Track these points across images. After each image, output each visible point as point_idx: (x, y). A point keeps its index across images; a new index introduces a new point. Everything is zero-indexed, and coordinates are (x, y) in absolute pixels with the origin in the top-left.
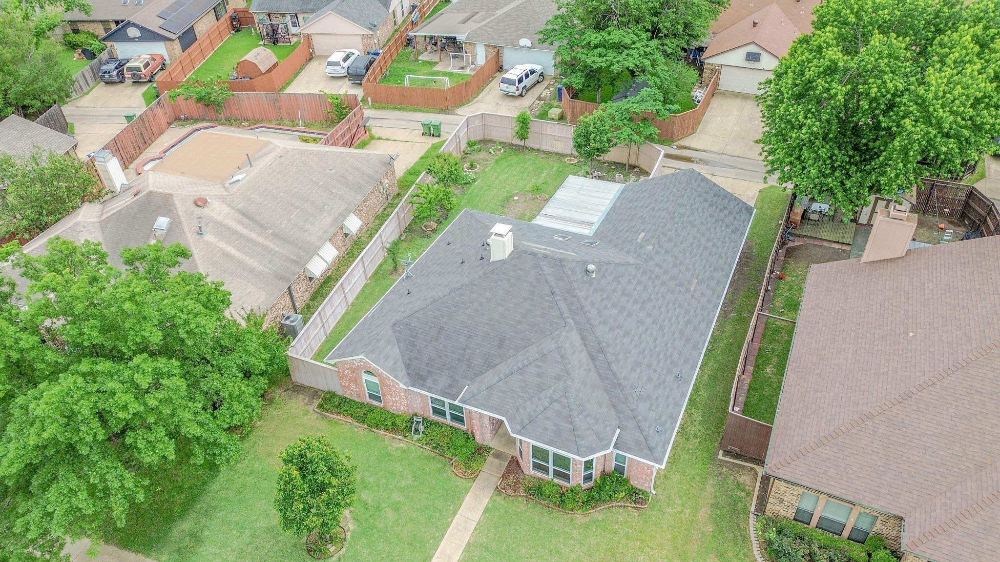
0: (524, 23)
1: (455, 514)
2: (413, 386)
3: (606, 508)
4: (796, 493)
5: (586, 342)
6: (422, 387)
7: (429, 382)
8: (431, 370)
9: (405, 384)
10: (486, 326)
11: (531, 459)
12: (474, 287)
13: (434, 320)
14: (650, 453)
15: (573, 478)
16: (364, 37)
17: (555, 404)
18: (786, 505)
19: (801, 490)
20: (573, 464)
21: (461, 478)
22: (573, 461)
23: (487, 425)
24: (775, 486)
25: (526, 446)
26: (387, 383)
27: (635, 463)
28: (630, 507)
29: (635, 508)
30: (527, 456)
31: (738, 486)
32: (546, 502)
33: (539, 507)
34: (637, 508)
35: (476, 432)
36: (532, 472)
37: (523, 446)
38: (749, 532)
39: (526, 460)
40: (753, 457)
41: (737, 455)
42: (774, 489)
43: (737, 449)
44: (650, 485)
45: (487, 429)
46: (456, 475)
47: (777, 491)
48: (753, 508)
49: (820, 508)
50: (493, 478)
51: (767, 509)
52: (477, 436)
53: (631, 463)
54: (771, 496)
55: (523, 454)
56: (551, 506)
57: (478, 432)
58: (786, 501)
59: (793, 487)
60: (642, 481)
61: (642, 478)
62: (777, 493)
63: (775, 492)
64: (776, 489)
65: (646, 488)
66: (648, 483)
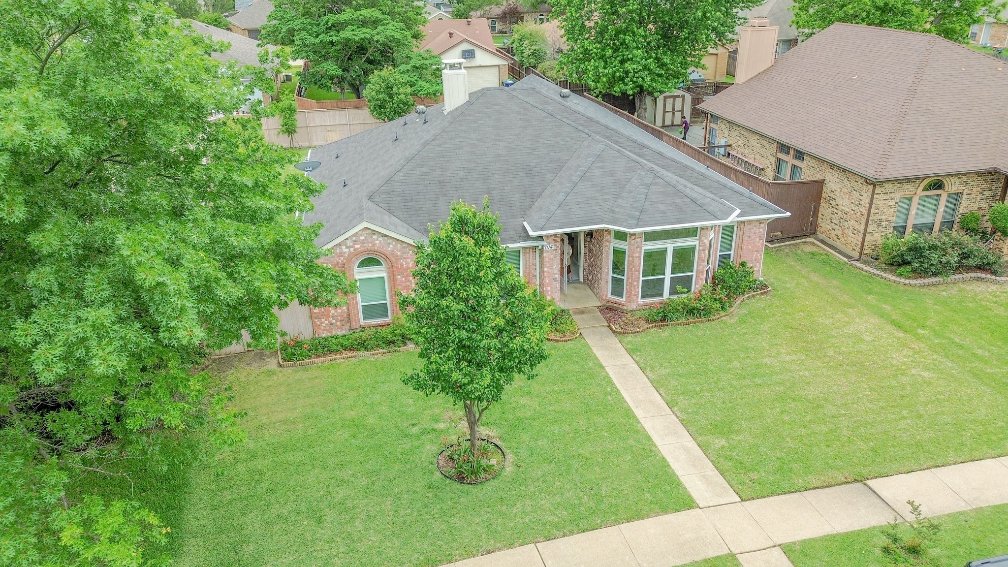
1: (601, 367)
3: (740, 303)
4: (893, 203)
11: (641, 279)
13: (425, 177)
15: (697, 277)
18: (884, 226)
19: (898, 195)
20: (699, 250)
21: (566, 341)
22: (699, 246)
23: (557, 276)
24: (874, 205)
25: (637, 255)
26: (402, 266)
27: (746, 238)
28: (758, 294)
29: (762, 294)
30: (637, 273)
31: (813, 254)
32: (683, 320)
33: (680, 328)
34: (764, 293)
35: (546, 289)
36: (641, 301)
37: (633, 257)
38: (866, 271)
39: (635, 283)
40: (794, 235)
41: (781, 240)
42: (872, 211)
43: (779, 233)
44: (759, 268)
45: (555, 283)
46: (557, 341)
47: (876, 211)
48: (846, 260)
49: (913, 212)
50: (600, 328)
51: (865, 244)
52: (548, 295)
53: (741, 241)
54: (870, 222)
55: (632, 274)
56: (691, 320)
57: (549, 288)
58: (883, 221)
59: (891, 195)
60: (752, 265)
61: (752, 260)
62: (876, 213)
63: (874, 214)
64: (875, 208)
65: (756, 275)
66: (758, 264)
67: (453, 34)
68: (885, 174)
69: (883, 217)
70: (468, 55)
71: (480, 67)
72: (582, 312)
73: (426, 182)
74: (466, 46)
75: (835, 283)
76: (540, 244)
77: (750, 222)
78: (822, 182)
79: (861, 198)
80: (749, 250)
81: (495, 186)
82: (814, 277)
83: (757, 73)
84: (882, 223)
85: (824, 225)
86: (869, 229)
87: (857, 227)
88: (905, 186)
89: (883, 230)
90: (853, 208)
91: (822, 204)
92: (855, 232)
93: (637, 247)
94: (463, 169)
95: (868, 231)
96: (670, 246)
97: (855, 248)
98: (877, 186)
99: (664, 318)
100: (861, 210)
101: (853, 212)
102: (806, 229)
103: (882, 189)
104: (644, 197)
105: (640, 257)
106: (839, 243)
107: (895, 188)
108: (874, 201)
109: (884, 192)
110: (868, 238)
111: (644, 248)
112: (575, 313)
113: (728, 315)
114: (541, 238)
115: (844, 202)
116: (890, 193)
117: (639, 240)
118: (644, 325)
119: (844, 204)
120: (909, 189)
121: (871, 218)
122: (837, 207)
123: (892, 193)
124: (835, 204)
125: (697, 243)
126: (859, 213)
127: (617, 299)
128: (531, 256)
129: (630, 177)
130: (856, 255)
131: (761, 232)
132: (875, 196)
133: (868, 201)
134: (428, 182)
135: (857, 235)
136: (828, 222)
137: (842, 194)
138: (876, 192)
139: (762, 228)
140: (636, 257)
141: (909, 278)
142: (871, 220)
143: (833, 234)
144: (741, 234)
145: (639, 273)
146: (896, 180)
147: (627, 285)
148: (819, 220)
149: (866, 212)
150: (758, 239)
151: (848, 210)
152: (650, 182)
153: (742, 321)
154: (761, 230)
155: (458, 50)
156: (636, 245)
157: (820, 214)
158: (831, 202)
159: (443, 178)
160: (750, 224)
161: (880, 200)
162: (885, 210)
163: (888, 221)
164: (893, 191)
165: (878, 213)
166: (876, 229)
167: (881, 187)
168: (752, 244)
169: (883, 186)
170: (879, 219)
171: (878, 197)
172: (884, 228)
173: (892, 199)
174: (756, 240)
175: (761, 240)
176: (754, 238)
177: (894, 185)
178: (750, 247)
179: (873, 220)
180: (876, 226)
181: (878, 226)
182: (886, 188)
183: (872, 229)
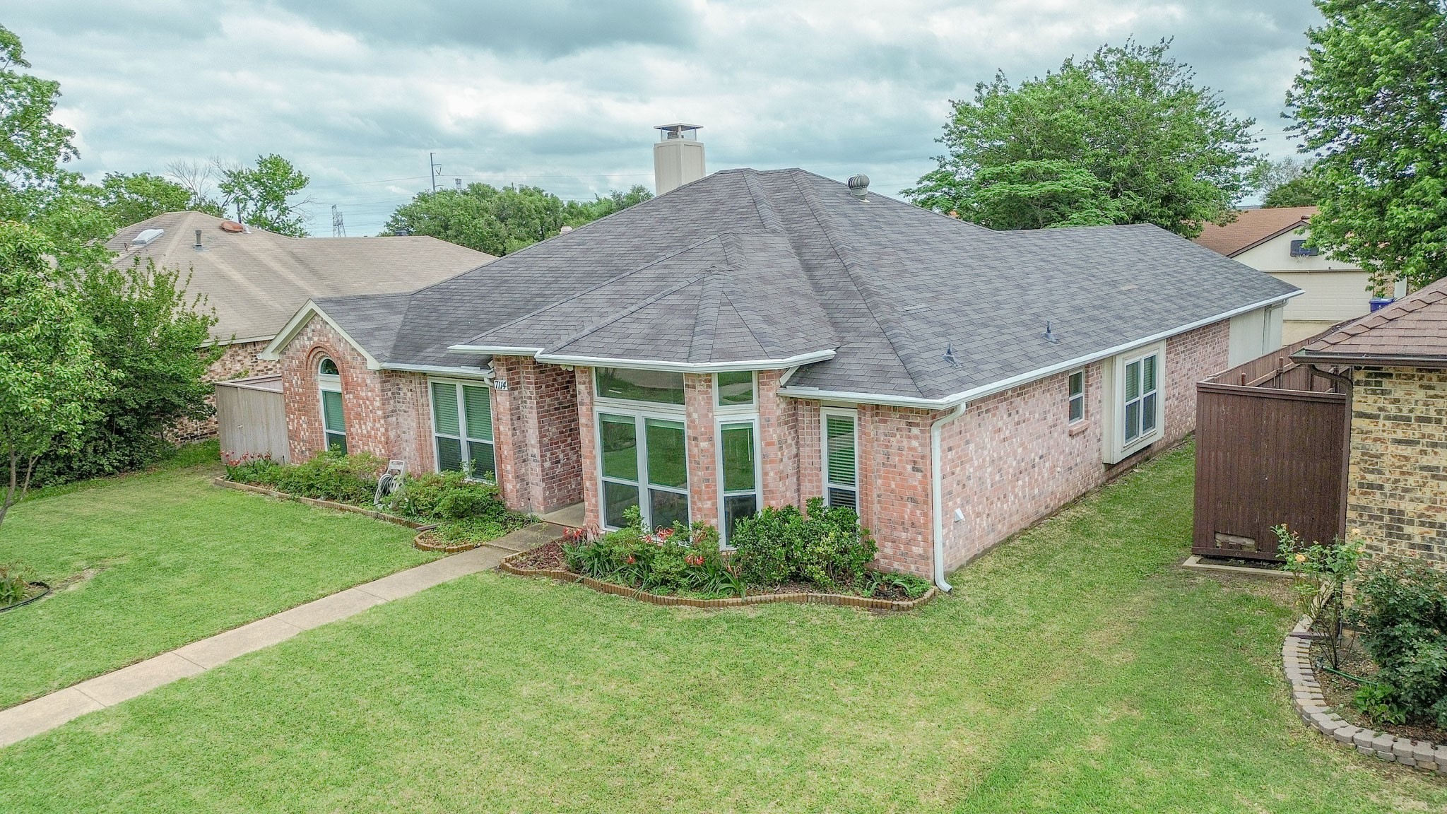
2: (394, 361)
3: (780, 601)
7: (430, 350)
8: (445, 334)
9: (376, 357)
11: (601, 477)
15: (698, 503)
18: (1417, 540)
20: (694, 441)
24: (1355, 456)
26: (353, 379)
27: (877, 456)
34: (881, 606)
35: (505, 467)
43: (1249, 542)
44: (927, 550)
47: (1370, 478)
52: (509, 482)
54: (1350, 514)
58: (1411, 522)
59: (1429, 429)
60: (904, 535)
61: (903, 523)
62: (1371, 486)
63: (1361, 485)
64: (1362, 465)
65: (918, 569)
66: (920, 537)
67: (1307, 219)
69: (1408, 507)
70: (1303, 249)
71: (1330, 272)
75: (1122, 657)
76: (484, 374)
80: (892, 491)
84: (1408, 529)
96: (640, 416)
98: (1356, 388)
105: (591, 427)
108: (1355, 440)
109: (1391, 410)
114: (485, 365)
116: (1420, 419)
121: (1351, 499)
123: (1427, 420)
125: (683, 418)
131: (913, 449)
139: (916, 437)
141: (1386, 726)
142: (1354, 508)
145: (596, 465)
150: (909, 467)
154: (915, 443)
155: (1283, 243)
160: (885, 421)
161: (1382, 441)
162: (1411, 482)
163: (1432, 525)
164: (1433, 414)
165: (1381, 487)
166: (1385, 545)
167: (1374, 392)
168: (898, 478)
169: (1383, 392)
170: (1391, 512)
171: (1372, 427)
172: (1420, 547)
173: (1435, 445)
174: (904, 468)
175: (918, 470)
176: (900, 461)
177: (1431, 392)
178: (893, 486)
179: (1364, 508)
180: (1381, 533)
181: (1390, 535)
182: (1397, 401)
183: (1368, 542)
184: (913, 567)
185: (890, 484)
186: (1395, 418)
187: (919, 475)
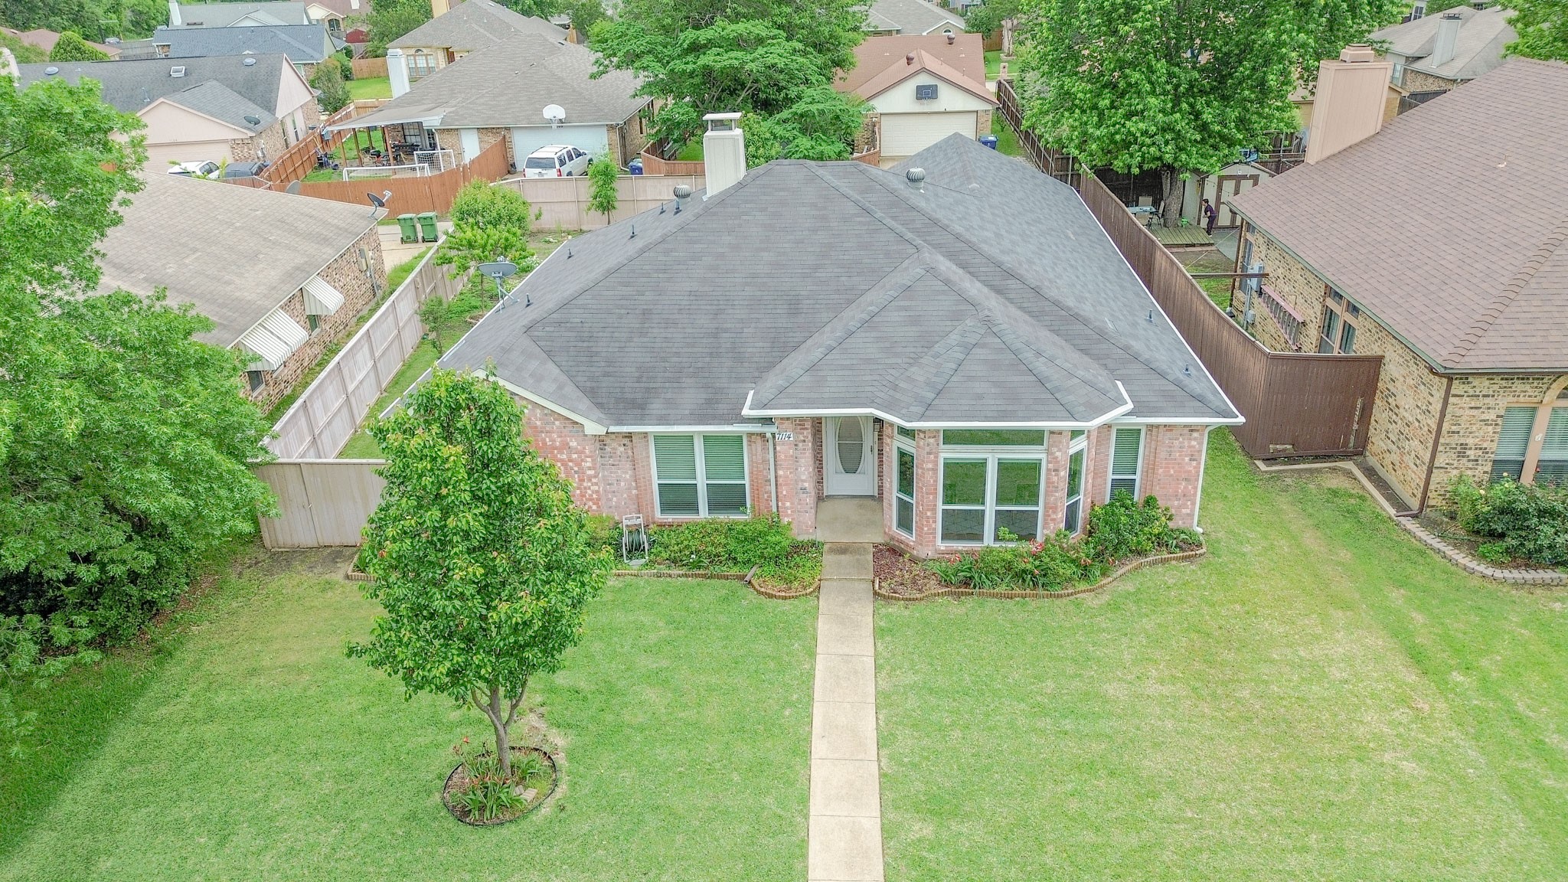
0: (542, 92)
1: (812, 655)
2: (620, 423)
3: (1129, 571)
4: (1491, 416)
5: (972, 270)
6: (641, 420)
7: (656, 407)
8: (652, 385)
9: (599, 421)
10: (747, 288)
11: (941, 507)
12: (691, 234)
13: (622, 302)
14: (1200, 404)
15: (1046, 515)
16: (235, 144)
17: (976, 350)
18: (1472, 458)
19: (1503, 402)
20: (1048, 470)
21: (785, 598)
22: (1048, 462)
23: (806, 485)
24: (1448, 417)
25: (930, 466)
26: (545, 443)
27: (1163, 455)
28: (1174, 559)
29: (1184, 558)
30: (931, 497)
31: (1335, 493)
32: (1002, 589)
33: (992, 603)
34: (1189, 557)
35: (783, 504)
36: (942, 546)
37: (923, 469)
38: (1420, 540)
39: (929, 514)
40: (1322, 452)
41: (1290, 459)
42: (1446, 426)
43: (1289, 447)
44: (1193, 510)
45: (805, 495)
46: (771, 596)
47: (1454, 428)
48: (1392, 512)
49: (1538, 436)
50: (856, 584)
51: (1432, 487)
52: (787, 516)
53: (1152, 458)
54: (1440, 448)
55: (923, 497)
56: (1018, 591)
57: (788, 504)
58: (1471, 449)
59: (1487, 400)
60: (1176, 503)
61: (1177, 496)
62: (1453, 432)
63: (1449, 432)
64: (1451, 422)
65: (1184, 523)
66: (1189, 503)
67: (913, 59)
68: (1466, 359)
69: (1470, 441)
70: (926, 93)
71: (946, 113)
72: (842, 550)
73: (623, 311)
74: (924, 80)
75: (1344, 555)
76: (768, 430)
77: (1169, 427)
78: (1377, 361)
79: (1431, 400)
80: (1172, 475)
81: (729, 326)
82: (1311, 540)
83: (1344, 147)
84: (1468, 452)
85: (1378, 442)
86: (1440, 461)
87: (1421, 453)
88: (1518, 386)
89: (1470, 465)
90: (1419, 417)
91: (1378, 402)
92: (1418, 462)
93: (929, 453)
94: (688, 293)
95: (1437, 464)
96: (992, 457)
97: (1415, 491)
98: (1454, 381)
99: (967, 582)
100: (1429, 422)
101: (1417, 424)
102: (1346, 444)
103: (1466, 387)
104: (954, 366)
105: (935, 470)
106: (1394, 479)
107: (1496, 387)
108: (1450, 409)
109: (1471, 392)
110: (1437, 477)
111: (943, 455)
112: (832, 551)
113: (1091, 591)
114: (768, 421)
115: (1406, 402)
116: (1484, 396)
117: (932, 440)
118: (933, 586)
119: (1407, 407)
120: (1525, 393)
121: (1442, 440)
122: (1396, 411)
123: (1488, 396)
124: (1394, 404)
125: (1043, 456)
126: (1426, 429)
127: (903, 535)
128: (759, 449)
129: (948, 329)
130: (1415, 504)
131: (1194, 447)
132: (1452, 400)
133: (1439, 406)
134: (625, 311)
135: (1420, 467)
136: (1383, 436)
137: (1405, 388)
138: (1453, 392)
139: (1195, 439)
140: (928, 470)
142: (1443, 445)
143: (1389, 459)
144: (1153, 446)
145: (935, 498)
146: (1498, 374)
147: (917, 515)
148: (1372, 431)
149: (1434, 427)
150: (1187, 459)
151: (1411, 419)
152: (974, 342)
153: (1114, 607)
154: (1194, 443)
155: (910, 87)
156: (927, 449)
157: (1373, 418)
158: (1390, 400)
159: (652, 307)
160: (1171, 430)
161: (1463, 408)
162: (1474, 428)
163: (1481, 449)
164: (1491, 393)
165: (1458, 432)
166: (1455, 462)
167: (1464, 383)
168: (1177, 466)
169: (1468, 383)
170: (1462, 444)
171: (1459, 402)
172: (1473, 461)
173: (1489, 408)
174: (1183, 460)
175: (1194, 460)
176: (1180, 456)
177: (1492, 382)
178: (1172, 472)
179: (1447, 444)
180: (1454, 456)
181: (1459, 456)
182: (1475, 387)
183: (1447, 461)
184: (1180, 522)
185: (1169, 471)
186: (1472, 396)
187: (1194, 463)
